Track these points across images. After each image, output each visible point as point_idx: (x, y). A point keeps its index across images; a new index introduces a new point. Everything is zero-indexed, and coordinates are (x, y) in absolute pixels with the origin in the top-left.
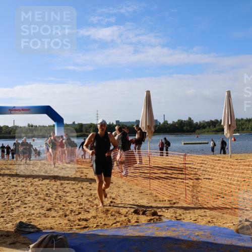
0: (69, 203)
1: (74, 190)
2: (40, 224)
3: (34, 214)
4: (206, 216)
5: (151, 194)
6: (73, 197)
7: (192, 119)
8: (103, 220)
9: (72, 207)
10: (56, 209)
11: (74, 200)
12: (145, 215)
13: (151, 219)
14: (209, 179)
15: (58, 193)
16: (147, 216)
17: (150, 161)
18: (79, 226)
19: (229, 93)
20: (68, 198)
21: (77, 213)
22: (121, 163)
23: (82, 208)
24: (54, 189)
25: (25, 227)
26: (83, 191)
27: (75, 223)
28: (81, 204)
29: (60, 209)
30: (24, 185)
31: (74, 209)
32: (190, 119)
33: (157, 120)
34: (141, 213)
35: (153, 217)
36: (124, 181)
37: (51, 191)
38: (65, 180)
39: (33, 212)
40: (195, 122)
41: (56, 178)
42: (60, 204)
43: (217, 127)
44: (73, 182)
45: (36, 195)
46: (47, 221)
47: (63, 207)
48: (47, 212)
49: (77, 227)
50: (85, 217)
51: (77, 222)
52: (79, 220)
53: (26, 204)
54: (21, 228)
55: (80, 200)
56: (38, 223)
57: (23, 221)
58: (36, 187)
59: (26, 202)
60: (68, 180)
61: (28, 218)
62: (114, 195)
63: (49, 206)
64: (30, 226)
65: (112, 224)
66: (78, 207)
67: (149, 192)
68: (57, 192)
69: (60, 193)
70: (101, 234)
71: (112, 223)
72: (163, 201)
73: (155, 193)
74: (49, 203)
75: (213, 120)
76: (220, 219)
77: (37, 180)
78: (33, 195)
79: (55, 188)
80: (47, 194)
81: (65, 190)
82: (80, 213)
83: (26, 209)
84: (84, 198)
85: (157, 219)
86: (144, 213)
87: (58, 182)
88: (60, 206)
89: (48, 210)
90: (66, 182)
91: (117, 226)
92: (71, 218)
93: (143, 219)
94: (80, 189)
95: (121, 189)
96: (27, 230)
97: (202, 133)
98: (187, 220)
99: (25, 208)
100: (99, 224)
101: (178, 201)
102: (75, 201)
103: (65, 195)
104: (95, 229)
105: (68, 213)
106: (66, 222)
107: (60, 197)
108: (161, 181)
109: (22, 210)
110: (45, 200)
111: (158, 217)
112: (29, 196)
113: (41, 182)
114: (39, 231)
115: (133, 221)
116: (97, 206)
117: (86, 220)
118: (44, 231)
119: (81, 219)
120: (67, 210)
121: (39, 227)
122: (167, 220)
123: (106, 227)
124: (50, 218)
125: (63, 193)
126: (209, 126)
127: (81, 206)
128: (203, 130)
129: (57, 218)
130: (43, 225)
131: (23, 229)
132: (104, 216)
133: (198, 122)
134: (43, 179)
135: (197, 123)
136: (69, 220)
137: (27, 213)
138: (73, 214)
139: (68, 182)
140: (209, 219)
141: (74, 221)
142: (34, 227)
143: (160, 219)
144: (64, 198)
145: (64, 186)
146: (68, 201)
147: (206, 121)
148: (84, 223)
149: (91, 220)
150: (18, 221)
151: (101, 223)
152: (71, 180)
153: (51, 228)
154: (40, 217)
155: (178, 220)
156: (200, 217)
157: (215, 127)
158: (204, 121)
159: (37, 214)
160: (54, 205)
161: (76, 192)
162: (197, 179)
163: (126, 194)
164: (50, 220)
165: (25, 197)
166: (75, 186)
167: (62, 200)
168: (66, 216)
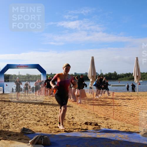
0: (49, 118)
3: (30, 123)
4: (125, 126)
5: (94, 114)
6: (51, 115)
8: (68, 127)
9: (51, 120)
10: (42, 121)
11: (52, 116)
12: (91, 125)
13: (95, 128)
14: (126, 106)
16: (92, 126)
18: (55, 131)
19: (137, 58)
20: (48, 115)
21: (54, 123)
23: (56, 121)
24: (41, 109)
25: (26, 131)
27: (53, 129)
28: (56, 118)
29: (45, 121)
31: (52, 121)
34: (89, 124)
35: (95, 127)
36: (79, 106)
37: (39, 111)
38: (47, 105)
39: (30, 122)
41: (42, 104)
42: (44, 118)
43: (130, 77)
44: (51, 106)
45: (31, 113)
47: (46, 120)
48: (38, 123)
49: (54, 131)
51: (54, 128)
52: (55, 127)
53: (26, 118)
54: (24, 131)
55: (55, 116)
57: (24, 127)
58: (31, 108)
60: (49, 105)
62: (74, 114)
63: (39, 119)
64: (29, 130)
65: (73, 130)
66: (55, 120)
67: (93, 112)
68: (43, 111)
69: (45, 112)
70: (67, 135)
72: (101, 118)
73: (96, 113)
74: (38, 118)
75: (128, 73)
77: (31, 105)
78: (30, 113)
81: (47, 110)
82: (55, 123)
83: (26, 121)
85: (98, 128)
86: (90, 125)
87: (43, 106)
88: (45, 119)
89: (38, 121)
90: (47, 106)
91: (76, 131)
92: (51, 126)
93: (90, 127)
94: (55, 110)
95: (78, 111)
96: (27, 132)
97: (122, 80)
98: (114, 128)
99: (25, 120)
101: (109, 118)
102: (53, 117)
103: (47, 113)
105: (49, 123)
106: (48, 128)
107: (44, 114)
108: (100, 106)
109: (24, 121)
110: (36, 116)
111: (98, 127)
113: (34, 106)
114: (33, 133)
118: (36, 133)
120: (48, 121)
121: (33, 130)
122: (103, 128)
124: (39, 126)
127: (56, 120)
128: (123, 78)
129: (43, 126)
130: (36, 130)
131: (25, 132)
132: (69, 125)
133: (120, 74)
134: (35, 104)
136: (49, 127)
137: (26, 123)
138: (52, 124)
139: (48, 106)
140: (126, 128)
141: (52, 128)
142: (31, 130)
143: (100, 128)
144: (46, 115)
145: (47, 108)
146: (49, 117)
150: (22, 127)
153: (40, 132)
154: (33, 125)
155: (109, 128)
156: (121, 127)
157: (129, 77)
159: (32, 123)
160: (41, 119)
161: (53, 111)
162: (119, 106)
163: (80, 113)
164: (39, 127)
165: (26, 114)
166: (52, 109)
167: (45, 116)
168: (48, 125)
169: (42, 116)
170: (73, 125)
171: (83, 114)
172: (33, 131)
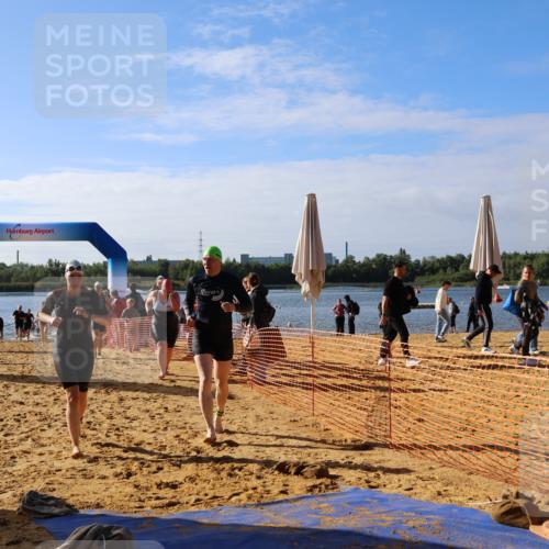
0: (137, 444)
1: (147, 415)
2: (73, 495)
3: (60, 470)
4: (433, 479)
5: (315, 425)
6: (145, 431)
7: (407, 253)
8: (210, 486)
9: (144, 454)
11: (148, 437)
12: (302, 474)
13: (315, 486)
14: (441, 391)
15: (114, 421)
16: (306, 478)
17: (313, 347)
18: (158, 502)
19: (488, 200)
20: (133, 433)
21: (154, 468)
22: (253, 353)
23: (164, 457)
24: (104, 410)
25: (42, 504)
26: (167, 417)
27: (150, 494)
28: (163, 447)
29: (119, 458)
30: (39, 401)
31: (149, 458)
32: (403, 252)
33: (330, 254)
34: (293, 470)
35: (319, 481)
36: (257, 394)
37: (98, 415)
38: (128, 390)
39: (57, 464)
40: (413, 259)
41: (108, 385)
42: (116, 446)
43: (462, 271)
44: (146, 395)
46: (89, 488)
47: (125, 455)
48: (90, 467)
49: (154, 502)
50: (170, 479)
51: (155, 489)
52: (159, 486)
53: (43, 446)
54: (33, 505)
55: (160, 438)
56: (70, 493)
57: (35, 487)
59: (43, 442)
60: (137, 391)
61: (47, 481)
62: (236, 427)
63: (94, 451)
64: (52, 502)
65: (231, 497)
67: (310, 420)
68: (111, 418)
69: (119, 421)
71: (230, 494)
72: (340, 442)
74: (93, 445)
75: (453, 255)
76: (462, 486)
78: (59, 424)
79: (106, 408)
80: (89, 423)
81: (130, 413)
82: (160, 469)
83: (43, 458)
84: (171, 434)
85: (327, 486)
86: (298, 473)
87: (114, 396)
88: (118, 451)
89: (91, 461)
90: (131, 394)
91: (240, 501)
92: (142, 481)
93: (298, 485)
94: (162, 411)
95: (251, 414)
96: (46, 510)
97: (429, 283)
98: (392, 488)
99: (41, 454)
100: (201, 497)
102: (151, 441)
103: (127, 425)
104: (193, 509)
105: (134, 468)
106: (130, 490)
107: (118, 429)
109: (36, 460)
110: (84, 436)
111: (328, 481)
112: (49, 426)
115: (275, 490)
116: (198, 452)
117: (174, 486)
118: (82, 511)
119: (162, 483)
120: (133, 461)
121: (71, 501)
122: (349, 488)
123: (216, 503)
124: (96, 481)
125: (124, 420)
126: (445, 269)
127: (163, 453)
128: (432, 277)
129: (111, 480)
130: (80, 498)
131: (37, 508)
132: (214, 475)
133: (421, 259)
135: (418, 261)
136: (136, 487)
137: (45, 468)
138: (145, 470)
139: (135, 394)
140: (439, 486)
141: (147, 489)
142: (60, 502)
143: (335, 486)
144: (125, 432)
145: (128, 403)
146: (136, 441)
147: (439, 257)
148: (168, 493)
149: (186, 485)
151: (206, 495)
152: (143, 391)
154: (73, 476)
155: (372, 487)
156: (419, 482)
157: (457, 270)
158: (433, 257)
159: (67, 470)
160: (105, 449)
161: (153, 417)
162: (415, 391)
163: (261, 425)
164: (95, 485)
165: (42, 430)
166: (150, 406)
167: (122, 438)
168: (129, 475)
169: (107, 436)
170: (230, 475)
171: (271, 429)
172: (68, 506)
